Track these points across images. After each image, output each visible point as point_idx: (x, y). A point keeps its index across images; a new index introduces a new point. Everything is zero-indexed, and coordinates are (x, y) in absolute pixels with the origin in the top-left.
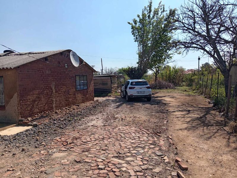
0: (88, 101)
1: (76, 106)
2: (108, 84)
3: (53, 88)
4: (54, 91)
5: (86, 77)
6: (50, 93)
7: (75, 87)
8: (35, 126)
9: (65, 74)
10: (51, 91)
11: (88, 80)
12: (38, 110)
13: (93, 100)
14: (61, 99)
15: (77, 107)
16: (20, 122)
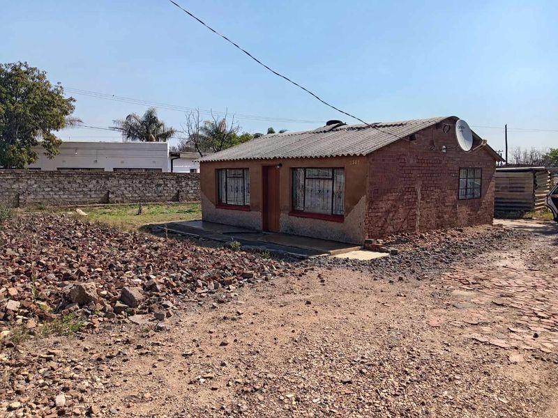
0: (481, 224)
1: (456, 230)
2: (525, 189)
3: (419, 192)
4: (419, 198)
5: (479, 171)
6: (413, 200)
7: (457, 191)
8: (394, 253)
9: (441, 165)
10: (415, 196)
11: (483, 178)
12: (392, 229)
13: (491, 223)
14: (429, 212)
15: (459, 232)
16: (366, 245)
